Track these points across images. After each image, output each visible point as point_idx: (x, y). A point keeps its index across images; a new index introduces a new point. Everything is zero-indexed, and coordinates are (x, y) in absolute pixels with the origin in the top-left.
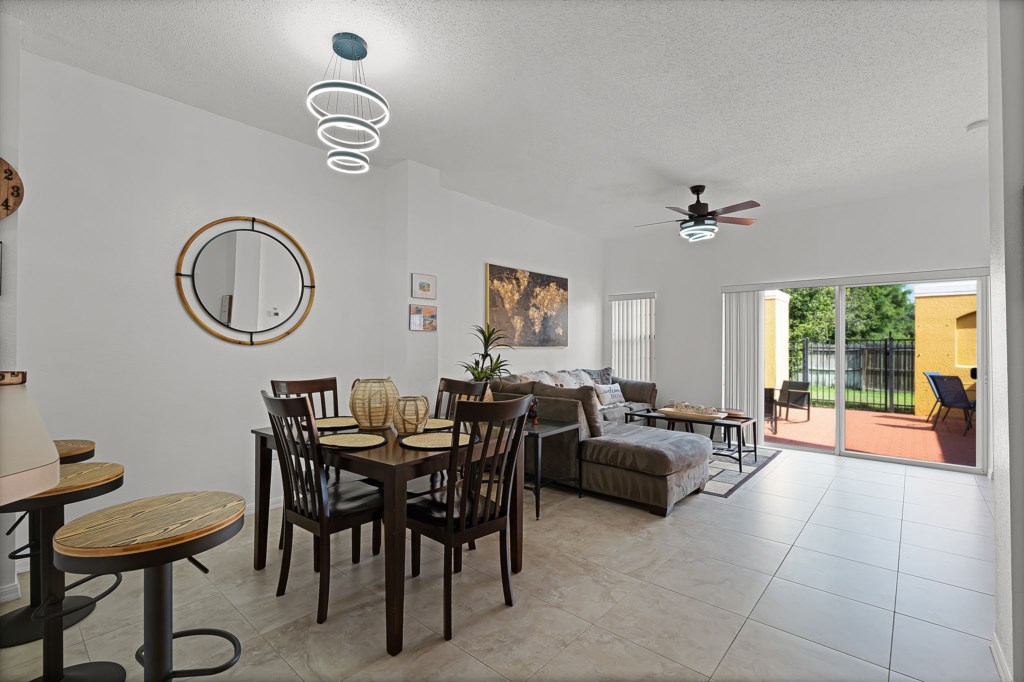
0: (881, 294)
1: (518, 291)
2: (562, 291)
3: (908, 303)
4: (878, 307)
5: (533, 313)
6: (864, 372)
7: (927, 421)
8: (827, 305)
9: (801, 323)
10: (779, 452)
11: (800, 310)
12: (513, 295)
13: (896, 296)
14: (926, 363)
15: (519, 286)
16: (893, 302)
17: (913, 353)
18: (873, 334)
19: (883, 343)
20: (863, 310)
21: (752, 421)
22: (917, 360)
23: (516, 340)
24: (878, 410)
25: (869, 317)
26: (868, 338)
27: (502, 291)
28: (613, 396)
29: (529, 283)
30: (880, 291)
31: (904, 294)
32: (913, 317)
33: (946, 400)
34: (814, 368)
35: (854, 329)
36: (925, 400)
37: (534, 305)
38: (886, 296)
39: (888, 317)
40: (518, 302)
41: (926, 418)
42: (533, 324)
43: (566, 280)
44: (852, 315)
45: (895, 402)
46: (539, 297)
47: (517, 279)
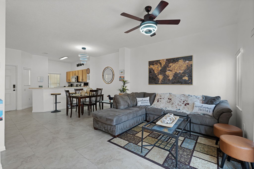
1: (161, 67)
2: (187, 62)
5: (168, 73)
12: (158, 68)
23: (160, 82)
27: (154, 68)
29: (166, 63)
37: (169, 70)
40: (161, 70)
42: (168, 77)
43: (192, 56)
46: (172, 67)
47: (160, 63)
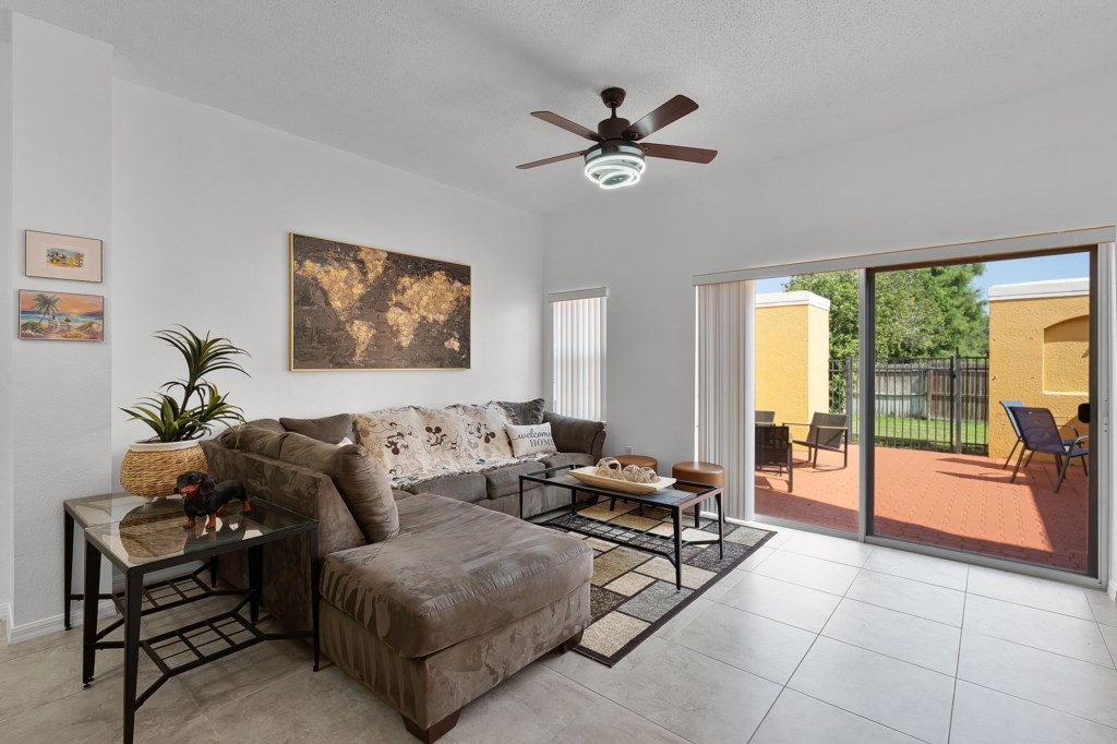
0: (952, 305)
1: (361, 281)
2: (458, 284)
3: (984, 315)
4: (948, 321)
5: (394, 316)
6: (930, 398)
7: (1005, 467)
8: (885, 316)
9: (853, 338)
10: (772, 534)
11: (852, 322)
12: (351, 287)
13: (970, 308)
14: (1005, 389)
15: (365, 274)
16: (965, 315)
17: (986, 375)
18: (942, 352)
19: (948, 361)
20: (930, 323)
21: (715, 492)
22: (991, 384)
23: (357, 358)
24: (941, 450)
25: (936, 332)
26: (937, 356)
27: (325, 281)
28: (533, 444)
29: (386, 269)
30: (951, 301)
31: (979, 305)
32: (987, 332)
33: (1031, 440)
34: (883, 393)
35: (920, 346)
36: (1002, 438)
37: (399, 305)
38: (958, 307)
39: (959, 332)
40: (362, 299)
41: (1003, 462)
42: (396, 334)
43: (469, 268)
44: (917, 329)
45: (963, 440)
46: (409, 292)
47: (361, 263)
